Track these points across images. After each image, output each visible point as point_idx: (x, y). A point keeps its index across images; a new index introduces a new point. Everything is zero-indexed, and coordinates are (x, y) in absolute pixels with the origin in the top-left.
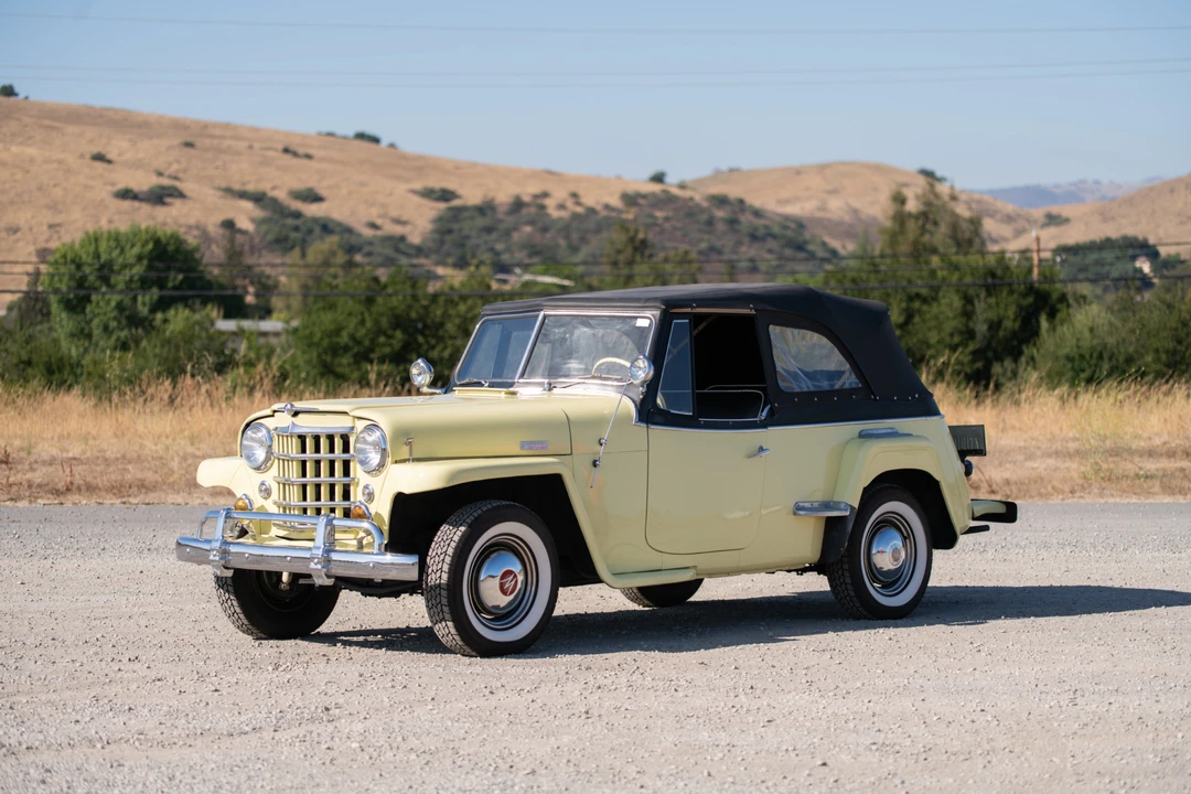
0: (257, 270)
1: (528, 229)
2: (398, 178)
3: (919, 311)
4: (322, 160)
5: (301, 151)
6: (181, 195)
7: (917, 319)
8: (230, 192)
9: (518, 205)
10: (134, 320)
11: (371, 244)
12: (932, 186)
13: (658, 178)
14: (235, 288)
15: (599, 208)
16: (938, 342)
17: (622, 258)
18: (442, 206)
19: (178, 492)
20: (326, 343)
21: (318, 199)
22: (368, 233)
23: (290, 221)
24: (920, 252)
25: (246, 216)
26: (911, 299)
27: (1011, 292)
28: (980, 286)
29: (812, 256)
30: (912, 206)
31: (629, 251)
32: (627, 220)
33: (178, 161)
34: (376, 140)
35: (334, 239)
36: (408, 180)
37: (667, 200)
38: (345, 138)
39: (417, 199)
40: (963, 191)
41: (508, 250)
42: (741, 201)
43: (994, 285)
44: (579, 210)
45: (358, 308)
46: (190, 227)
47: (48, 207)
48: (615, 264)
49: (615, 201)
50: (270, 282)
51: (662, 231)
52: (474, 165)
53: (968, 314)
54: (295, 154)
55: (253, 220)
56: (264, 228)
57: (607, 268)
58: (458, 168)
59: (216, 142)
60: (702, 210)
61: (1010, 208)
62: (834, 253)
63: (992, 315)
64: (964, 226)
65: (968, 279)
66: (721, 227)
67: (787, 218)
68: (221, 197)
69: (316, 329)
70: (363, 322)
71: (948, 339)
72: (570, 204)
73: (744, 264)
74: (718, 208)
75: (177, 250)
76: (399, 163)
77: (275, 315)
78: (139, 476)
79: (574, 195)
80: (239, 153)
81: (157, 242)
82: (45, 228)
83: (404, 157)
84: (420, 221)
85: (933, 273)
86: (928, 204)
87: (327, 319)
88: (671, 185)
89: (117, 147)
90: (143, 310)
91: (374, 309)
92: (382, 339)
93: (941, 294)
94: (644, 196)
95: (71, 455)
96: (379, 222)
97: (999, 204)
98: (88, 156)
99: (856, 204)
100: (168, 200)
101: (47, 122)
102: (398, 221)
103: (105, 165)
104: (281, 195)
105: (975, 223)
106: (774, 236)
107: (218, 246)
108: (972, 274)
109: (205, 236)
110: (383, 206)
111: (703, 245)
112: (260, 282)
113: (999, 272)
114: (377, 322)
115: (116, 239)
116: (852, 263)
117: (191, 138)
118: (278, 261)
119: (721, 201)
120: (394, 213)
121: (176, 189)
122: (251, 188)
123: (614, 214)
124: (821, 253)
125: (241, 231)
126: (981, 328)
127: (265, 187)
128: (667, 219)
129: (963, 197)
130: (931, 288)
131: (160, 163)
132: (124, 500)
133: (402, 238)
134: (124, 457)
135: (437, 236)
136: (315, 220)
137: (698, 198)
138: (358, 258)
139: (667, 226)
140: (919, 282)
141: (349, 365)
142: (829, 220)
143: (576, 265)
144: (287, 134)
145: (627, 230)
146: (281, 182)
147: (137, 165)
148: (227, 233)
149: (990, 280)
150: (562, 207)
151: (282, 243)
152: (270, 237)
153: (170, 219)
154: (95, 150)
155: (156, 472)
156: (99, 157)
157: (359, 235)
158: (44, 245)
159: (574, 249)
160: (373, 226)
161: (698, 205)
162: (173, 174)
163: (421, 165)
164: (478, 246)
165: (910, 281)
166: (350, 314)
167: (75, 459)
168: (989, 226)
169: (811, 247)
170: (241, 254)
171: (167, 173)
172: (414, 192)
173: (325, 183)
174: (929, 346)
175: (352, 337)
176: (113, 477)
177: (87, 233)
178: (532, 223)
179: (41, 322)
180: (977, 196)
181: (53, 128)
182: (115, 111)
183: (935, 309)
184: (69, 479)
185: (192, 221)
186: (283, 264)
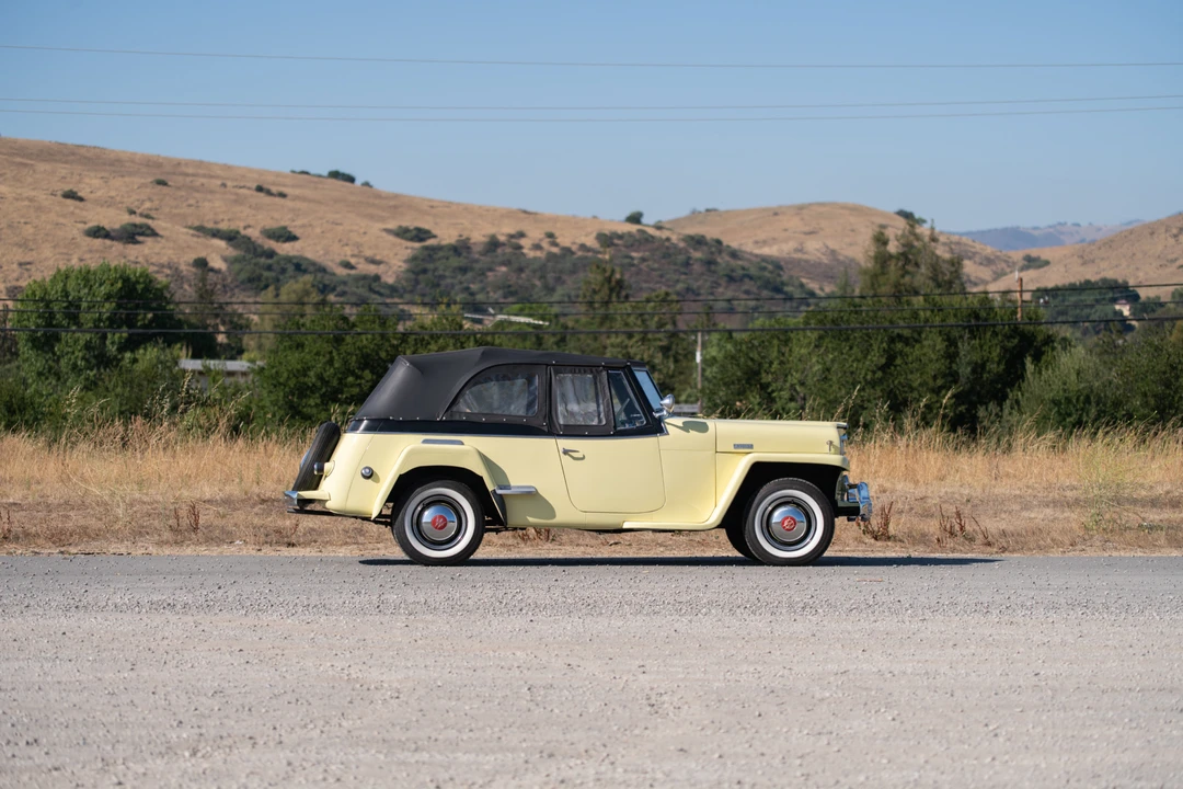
0: (229, 309)
1: (504, 269)
2: (372, 217)
3: (901, 352)
4: (296, 198)
5: (274, 189)
6: (154, 234)
7: (898, 361)
8: (201, 230)
9: (493, 244)
10: (103, 361)
11: (345, 283)
12: (912, 226)
13: (635, 219)
14: (206, 327)
15: (574, 248)
16: (921, 385)
17: (597, 298)
18: (417, 245)
19: (122, 541)
20: (292, 383)
21: (292, 238)
22: (342, 272)
23: (263, 260)
24: (900, 293)
25: (218, 255)
26: (892, 340)
27: (995, 334)
28: (964, 328)
29: (789, 298)
30: (893, 248)
31: (605, 291)
32: (601, 261)
33: (150, 200)
34: (351, 179)
35: (308, 278)
36: (383, 219)
37: (644, 240)
38: (320, 176)
39: (392, 238)
40: (941, 233)
41: (482, 290)
42: (719, 242)
43: (978, 327)
44: (555, 250)
45: (327, 347)
46: (163, 266)
47: (19, 245)
48: (591, 303)
49: (591, 242)
50: (243, 322)
51: (639, 272)
52: (449, 204)
53: (951, 356)
54: (269, 193)
55: (225, 259)
56: (237, 267)
57: (583, 308)
58: (432, 207)
59: (189, 179)
60: (680, 251)
61: (989, 250)
62: (812, 294)
63: (976, 357)
64: (946, 267)
65: (951, 321)
66: (697, 267)
67: (764, 259)
68: (193, 235)
69: (283, 369)
70: (331, 362)
71: (931, 383)
72: (545, 244)
73: (721, 305)
74: (695, 249)
75: (147, 289)
76: (373, 201)
77: (245, 355)
78: (82, 522)
79: (550, 236)
80: (212, 192)
81: (126, 280)
82: (15, 266)
83: (379, 196)
84: (395, 260)
85: (915, 315)
86: (909, 246)
87: (294, 359)
88: (648, 226)
89: (90, 184)
90: (112, 349)
91: (343, 348)
92: (351, 379)
93: (923, 336)
94: (620, 237)
95: (11, 500)
96: (353, 261)
97: (978, 247)
98: (59, 193)
99: (832, 244)
100: (140, 238)
101: (18, 160)
102: (373, 261)
103: (77, 203)
104: (254, 233)
105: (956, 263)
106: (751, 278)
107: (190, 286)
108: (955, 316)
109: (178, 276)
110: (358, 245)
111: (680, 286)
112: (231, 322)
113: (983, 314)
114: (345, 362)
115: (86, 277)
116: (833, 303)
117: (163, 176)
118: (251, 300)
119: (698, 241)
120: (368, 253)
121: (149, 227)
122: (223, 226)
123: (590, 254)
124: (797, 294)
125: (212, 270)
126: (965, 371)
127: (238, 225)
128: (643, 260)
129: (942, 239)
130: (914, 329)
131: (131, 201)
132: (62, 549)
133: (377, 278)
134: (67, 503)
135: (412, 276)
136: (289, 259)
137: (674, 238)
138: (332, 298)
139: (643, 266)
140: (902, 323)
141: (317, 405)
142: (807, 261)
143: (551, 304)
144: (261, 173)
145: (604, 270)
146: (254, 221)
147: (109, 203)
148: (199, 272)
149: (973, 322)
150: (537, 247)
151: (255, 283)
152: (243, 276)
153: (141, 257)
154: (67, 188)
155: (101, 520)
156: (71, 195)
157: (334, 274)
158: (15, 283)
159: (550, 290)
160: (348, 265)
161: (675, 246)
162: (145, 213)
163: (396, 203)
164: (453, 286)
165: (891, 322)
166: (318, 354)
167: (15, 504)
168: (969, 268)
169: (788, 289)
170: (212, 292)
171: (138, 211)
172: (388, 231)
173: (298, 223)
174: (912, 389)
175: (320, 377)
176: (54, 524)
177: (59, 270)
178: (507, 263)
179: (10, 361)
180: (955, 238)
181: (25, 165)
182: (88, 148)
183: (917, 351)
184: (6, 526)
185: (164, 260)
186: (256, 303)
